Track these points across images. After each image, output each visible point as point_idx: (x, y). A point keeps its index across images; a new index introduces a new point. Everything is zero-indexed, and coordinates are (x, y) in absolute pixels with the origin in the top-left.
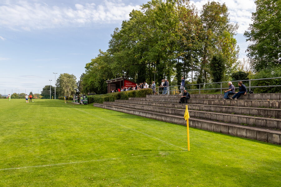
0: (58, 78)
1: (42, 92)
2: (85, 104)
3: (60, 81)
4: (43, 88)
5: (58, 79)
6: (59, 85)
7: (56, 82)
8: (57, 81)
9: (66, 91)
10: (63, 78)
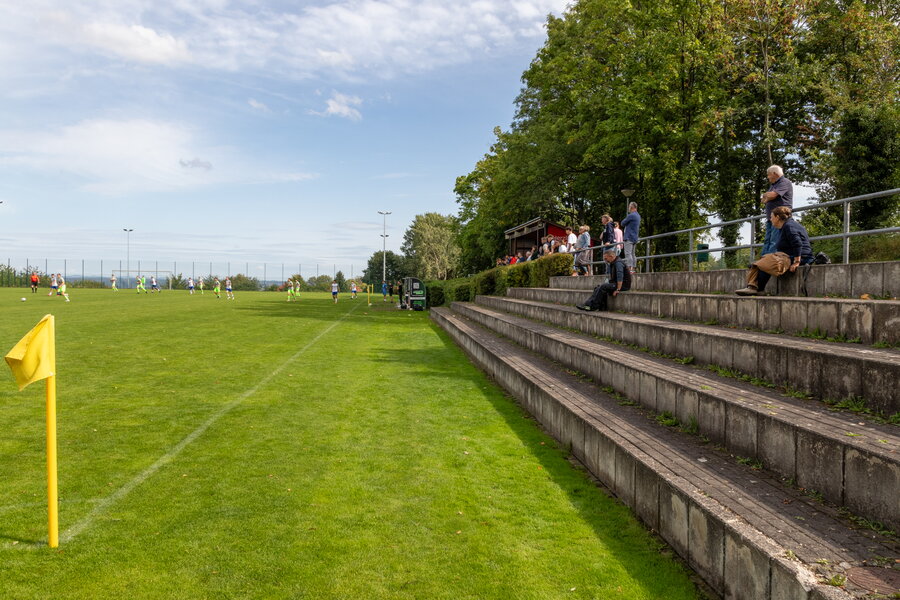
0: (410, 229)
1: (365, 272)
2: (417, 309)
3: (414, 237)
4: (370, 259)
5: (408, 233)
6: (411, 250)
7: (404, 241)
8: (405, 238)
9: (429, 268)
10: (421, 229)
